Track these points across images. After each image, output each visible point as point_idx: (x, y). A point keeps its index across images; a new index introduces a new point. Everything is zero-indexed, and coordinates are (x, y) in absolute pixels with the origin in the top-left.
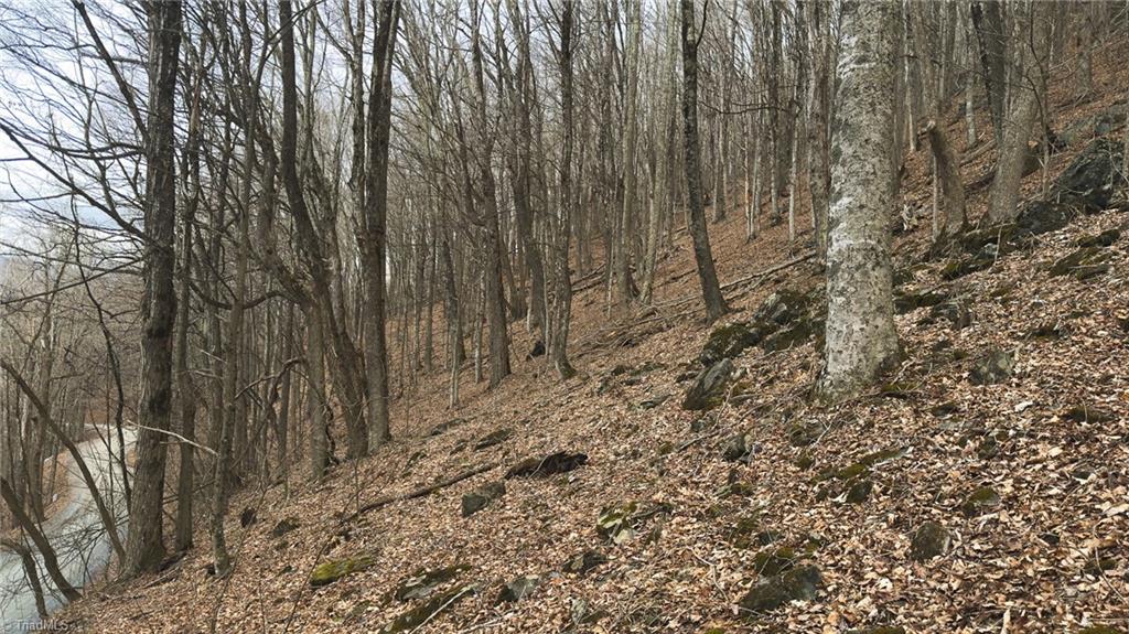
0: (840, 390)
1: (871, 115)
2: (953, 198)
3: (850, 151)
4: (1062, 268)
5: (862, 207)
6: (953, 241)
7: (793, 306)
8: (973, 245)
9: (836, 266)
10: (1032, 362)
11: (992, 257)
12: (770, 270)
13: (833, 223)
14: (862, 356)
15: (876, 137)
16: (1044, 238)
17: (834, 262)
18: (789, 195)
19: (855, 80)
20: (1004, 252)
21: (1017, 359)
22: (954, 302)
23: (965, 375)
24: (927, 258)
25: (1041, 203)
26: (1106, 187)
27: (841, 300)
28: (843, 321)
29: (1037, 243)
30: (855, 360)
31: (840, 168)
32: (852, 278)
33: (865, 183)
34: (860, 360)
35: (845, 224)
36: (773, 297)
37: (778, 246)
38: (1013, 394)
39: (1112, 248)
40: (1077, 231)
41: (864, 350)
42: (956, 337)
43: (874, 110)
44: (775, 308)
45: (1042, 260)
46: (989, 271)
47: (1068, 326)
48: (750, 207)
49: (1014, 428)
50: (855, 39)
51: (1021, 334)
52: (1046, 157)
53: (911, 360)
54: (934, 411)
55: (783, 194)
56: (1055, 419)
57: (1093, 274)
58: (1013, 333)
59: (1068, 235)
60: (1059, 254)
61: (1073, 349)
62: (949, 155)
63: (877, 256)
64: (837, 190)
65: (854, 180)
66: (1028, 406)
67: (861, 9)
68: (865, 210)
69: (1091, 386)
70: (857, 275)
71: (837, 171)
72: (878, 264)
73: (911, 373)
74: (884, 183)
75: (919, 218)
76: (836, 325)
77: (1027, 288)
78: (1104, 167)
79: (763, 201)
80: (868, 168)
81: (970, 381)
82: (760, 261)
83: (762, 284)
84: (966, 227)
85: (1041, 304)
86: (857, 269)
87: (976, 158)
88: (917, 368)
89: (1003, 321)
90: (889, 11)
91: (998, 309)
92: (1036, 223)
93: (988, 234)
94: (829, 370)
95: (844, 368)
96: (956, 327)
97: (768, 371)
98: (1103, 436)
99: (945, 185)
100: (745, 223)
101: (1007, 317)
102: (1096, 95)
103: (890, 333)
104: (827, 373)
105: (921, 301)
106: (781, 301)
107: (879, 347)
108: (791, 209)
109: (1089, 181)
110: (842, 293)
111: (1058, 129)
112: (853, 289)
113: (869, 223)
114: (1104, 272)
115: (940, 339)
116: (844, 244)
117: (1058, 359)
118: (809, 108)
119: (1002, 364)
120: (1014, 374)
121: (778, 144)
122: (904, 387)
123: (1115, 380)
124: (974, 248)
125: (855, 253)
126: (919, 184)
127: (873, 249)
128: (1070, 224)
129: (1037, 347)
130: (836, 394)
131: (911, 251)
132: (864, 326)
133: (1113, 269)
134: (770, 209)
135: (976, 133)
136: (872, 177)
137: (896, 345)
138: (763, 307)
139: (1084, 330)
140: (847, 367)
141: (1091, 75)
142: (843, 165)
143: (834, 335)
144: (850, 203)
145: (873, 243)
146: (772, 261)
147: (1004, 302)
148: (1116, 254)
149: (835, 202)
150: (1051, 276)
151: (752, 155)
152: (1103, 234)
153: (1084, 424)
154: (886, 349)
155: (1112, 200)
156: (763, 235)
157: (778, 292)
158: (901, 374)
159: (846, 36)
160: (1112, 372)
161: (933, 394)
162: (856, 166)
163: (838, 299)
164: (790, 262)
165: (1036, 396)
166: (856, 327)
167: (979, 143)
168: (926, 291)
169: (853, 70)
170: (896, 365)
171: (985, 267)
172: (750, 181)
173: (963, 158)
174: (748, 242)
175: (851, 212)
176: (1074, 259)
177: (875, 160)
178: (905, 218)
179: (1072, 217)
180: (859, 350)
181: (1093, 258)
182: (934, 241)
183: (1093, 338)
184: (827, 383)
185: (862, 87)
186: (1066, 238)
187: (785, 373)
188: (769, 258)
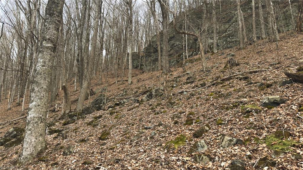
0: (26, 160)
1: (44, 81)
2: (68, 104)
3: (37, 89)
4: (89, 124)
5: (39, 105)
6: (67, 115)
7: (18, 132)
8: (71, 116)
9: (29, 122)
10: (79, 149)
11: (75, 120)
12: (13, 120)
13: (29, 109)
14: (34, 149)
15: (45, 87)
16: (87, 116)
17: (29, 121)
18: (23, 97)
19: (41, 71)
20: (78, 119)
21: (75, 148)
22: (63, 132)
23: (62, 153)
24: (60, 119)
25: (87, 107)
26: (101, 105)
27: (29, 132)
28: (29, 138)
29: (86, 117)
30: (32, 150)
31: (34, 94)
32: (33, 126)
33: (41, 99)
34: (33, 150)
35: (33, 110)
36: (12, 129)
37: (17, 112)
38: (73, 158)
39: (100, 119)
40: (94, 115)
41: (35, 147)
42: (62, 142)
43: (45, 80)
44: (12, 133)
45: (86, 121)
46: (74, 123)
47: (88, 139)
48: (10, 99)
49: (70, 168)
50: (42, 60)
51: (78, 141)
52: (90, 97)
53: (48, 149)
54: (52, 165)
55: (21, 96)
56: (80, 165)
57: (95, 126)
58: (76, 141)
59: (92, 115)
60: (90, 120)
61: (88, 145)
62: (68, 93)
63: (42, 119)
64: (32, 100)
65: (37, 98)
66: (75, 161)
67: (44, 53)
68: (40, 106)
69: (90, 155)
70: (35, 125)
71: (33, 94)
72: (42, 122)
73: (48, 153)
74: (46, 100)
75: (60, 108)
76: (27, 140)
77: (81, 129)
78: (101, 100)
79: (15, 98)
80: (42, 95)
81: (63, 155)
82: (11, 117)
83: (10, 124)
84: (70, 112)
85: (83, 133)
86: (35, 123)
87: (76, 94)
88: (50, 152)
89: (75, 137)
90: (52, 55)
91: (74, 134)
92: (86, 112)
93: (75, 114)
94: (23, 154)
95: (28, 153)
96: (63, 139)
97: (4, 155)
98: (90, 168)
99: (66, 101)
100: (8, 104)
101: (76, 136)
102: (102, 84)
103: (43, 142)
104: (22, 155)
105: (56, 131)
106: (15, 130)
107: (40, 146)
108: (23, 102)
109: (98, 103)
110: (30, 130)
111: (94, 90)
112: (33, 129)
113: (40, 110)
114: (98, 125)
115: (58, 142)
116: (32, 116)
117: (84, 148)
118: (31, 74)
119: (71, 150)
120: (74, 152)
121: (22, 82)
122: (45, 158)
123: (95, 153)
124: (71, 117)
125: (35, 118)
126: (61, 99)
127: (41, 117)
128: (93, 113)
129: (80, 144)
130: (24, 162)
131: (56, 117)
132: (36, 140)
133: (99, 124)
134: (17, 101)
135: (76, 87)
136: (43, 97)
137: (45, 145)
138: (8, 132)
139: (91, 140)
140: (29, 153)
141: (102, 79)
142: (35, 93)
143: (26, 143)
144: (35, 104)
145: (41, 116)
146: (15, 117)
147: (76, 132)
148: (100, 121)
149: (31, 103)
150: (87, 125)
151: (12, 84)
152: (99, 116)
153: (86, 165)
154: (42, 147)
155: (102, 108)
156: (13, 108)
157: (14, 128)
158: (45, 154)
159: (40, 59)
160: (95, 151)
161: (53, 159)
162: (38, 94)
163: (28, 132)
164: (21, 118)
165: (77, 158)
166: (33, 140)
167: (77, 90)
168: (57, 129)
169: (41, 68)
170: (44, 151)
171: (73, 123)
172: (11, 91)
173: (73, 94)
174: (8, 110)
175: (35, 106)
176: (92, 121)
177: (44, 93)
178: (56, 107)
179: (94, 111)
180: (33, 147)
181: (96, 121)
182: (62, 115)
183: (93, 142)
184: (22, 158)
185: (42, 73)
186: (92, 116)
187: (10, 155)
188: (14, 116)
